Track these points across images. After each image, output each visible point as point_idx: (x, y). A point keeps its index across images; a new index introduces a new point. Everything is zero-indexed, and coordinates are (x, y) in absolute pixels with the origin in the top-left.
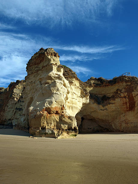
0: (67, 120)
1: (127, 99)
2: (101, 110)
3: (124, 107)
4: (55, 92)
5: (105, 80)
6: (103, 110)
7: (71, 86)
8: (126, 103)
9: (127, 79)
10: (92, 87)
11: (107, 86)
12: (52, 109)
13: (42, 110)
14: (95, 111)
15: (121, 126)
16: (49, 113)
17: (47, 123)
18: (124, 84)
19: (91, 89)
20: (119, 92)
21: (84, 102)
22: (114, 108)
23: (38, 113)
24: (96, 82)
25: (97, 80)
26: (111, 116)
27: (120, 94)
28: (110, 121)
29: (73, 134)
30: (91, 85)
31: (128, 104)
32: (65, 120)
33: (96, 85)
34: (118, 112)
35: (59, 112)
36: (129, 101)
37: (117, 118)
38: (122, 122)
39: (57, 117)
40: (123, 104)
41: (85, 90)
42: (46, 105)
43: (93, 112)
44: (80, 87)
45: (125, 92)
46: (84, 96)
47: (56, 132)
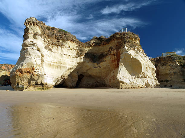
0: (35, 77)
1: (115, 56)
2: (95, 67)
3: (113, 64)
4: (27, 56)
5: (104, 39)
6: (97, 68)
7: (62, 48)
8: (115, 60)
9: (118, 36)
10: (90, 47)
11: (105, 44)
12: (23, 70)
13: (16, 71)
14: (90, 69)
15: (110, 81)
16: (22, 73)
17: (21, 80)
18: (116, 41)
19: (91, 48)
20: (110, 50)
21: (78, 61)
22: (105, 65)
23: (13, 73)
24: (97, 41)
25: (98, 40)
26: (103, 73)
27: (111, 51)
28: (103, 77)
29: (40, 87)
30: (89, 45)
31: (116, 61)
32: (34, 78)
33: (96, 44)
34: (108, 69)
35: (31, 72)
36: (117, 58)
37: (108, 75)
38: (111, 78)
39: (29, 76)
40: (113, 61)
41: (81, 51)
42: (19, 67)
43: (88, 69)
44: (76, 48)
45: (115, 50)
46: (79, 56)
47: (25, 87)
